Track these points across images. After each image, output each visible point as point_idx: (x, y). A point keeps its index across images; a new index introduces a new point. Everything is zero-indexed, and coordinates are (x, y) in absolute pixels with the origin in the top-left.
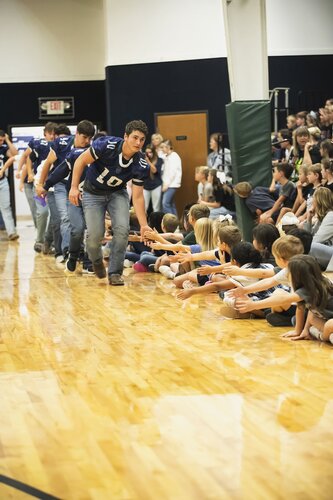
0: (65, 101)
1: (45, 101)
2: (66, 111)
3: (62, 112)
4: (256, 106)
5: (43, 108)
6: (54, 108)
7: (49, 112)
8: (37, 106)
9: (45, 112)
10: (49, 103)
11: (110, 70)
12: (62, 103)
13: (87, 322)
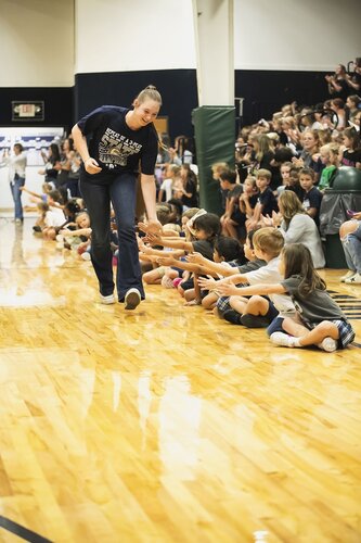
0: (36, 105)
1: (18, 104)
2: (36, 114)
3: (32, 115)
4: (222, 111)
5: (16, 110)
6: (26, 110)
7: (21, 115)
8: (11, 109)
9: (18, 114)
10: (21, 106)
11: (79, 77)
12: (33, 106)
13: (73, 317)
